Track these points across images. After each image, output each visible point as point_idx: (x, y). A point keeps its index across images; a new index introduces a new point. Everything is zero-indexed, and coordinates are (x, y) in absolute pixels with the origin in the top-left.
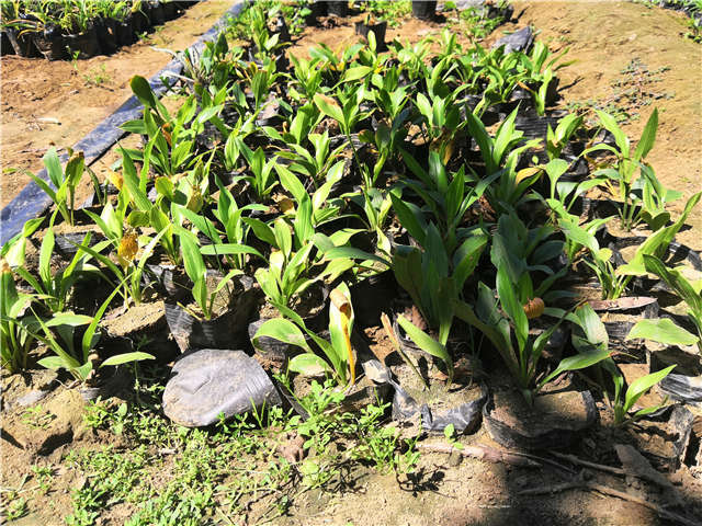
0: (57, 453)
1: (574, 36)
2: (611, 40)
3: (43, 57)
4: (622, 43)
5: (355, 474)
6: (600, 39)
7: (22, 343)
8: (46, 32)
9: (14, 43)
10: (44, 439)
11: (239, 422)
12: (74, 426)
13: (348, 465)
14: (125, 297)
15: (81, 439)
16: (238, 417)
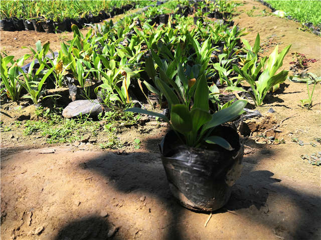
0: (24, 121)
1: (253, 29)
2: (267, 29)
3: (45, 31)
4: (271, 30)
5: (122, 130)
6: (263, 29)
7: (18, 91)
8: (47, 22)
9: (35, 26)
10: (20, 115)
11: (87, 116)
12: (31, 115)
13: (121, 127)
14: (56, 85)
15: (32, 120)
16: (86, 115)
